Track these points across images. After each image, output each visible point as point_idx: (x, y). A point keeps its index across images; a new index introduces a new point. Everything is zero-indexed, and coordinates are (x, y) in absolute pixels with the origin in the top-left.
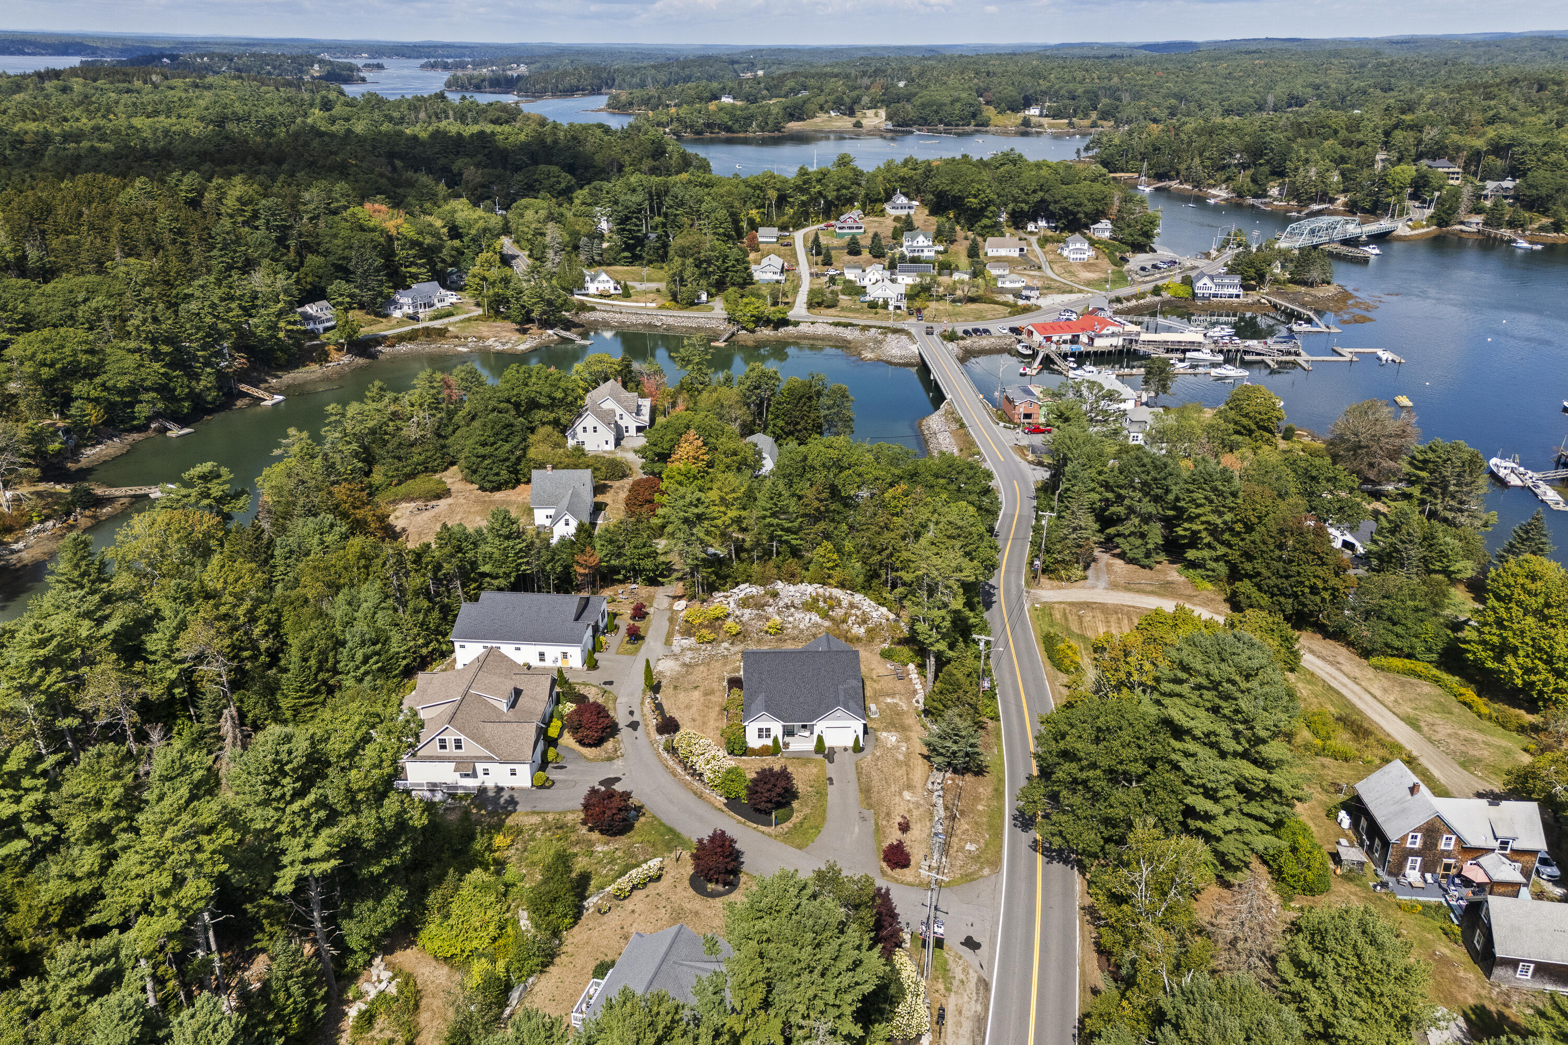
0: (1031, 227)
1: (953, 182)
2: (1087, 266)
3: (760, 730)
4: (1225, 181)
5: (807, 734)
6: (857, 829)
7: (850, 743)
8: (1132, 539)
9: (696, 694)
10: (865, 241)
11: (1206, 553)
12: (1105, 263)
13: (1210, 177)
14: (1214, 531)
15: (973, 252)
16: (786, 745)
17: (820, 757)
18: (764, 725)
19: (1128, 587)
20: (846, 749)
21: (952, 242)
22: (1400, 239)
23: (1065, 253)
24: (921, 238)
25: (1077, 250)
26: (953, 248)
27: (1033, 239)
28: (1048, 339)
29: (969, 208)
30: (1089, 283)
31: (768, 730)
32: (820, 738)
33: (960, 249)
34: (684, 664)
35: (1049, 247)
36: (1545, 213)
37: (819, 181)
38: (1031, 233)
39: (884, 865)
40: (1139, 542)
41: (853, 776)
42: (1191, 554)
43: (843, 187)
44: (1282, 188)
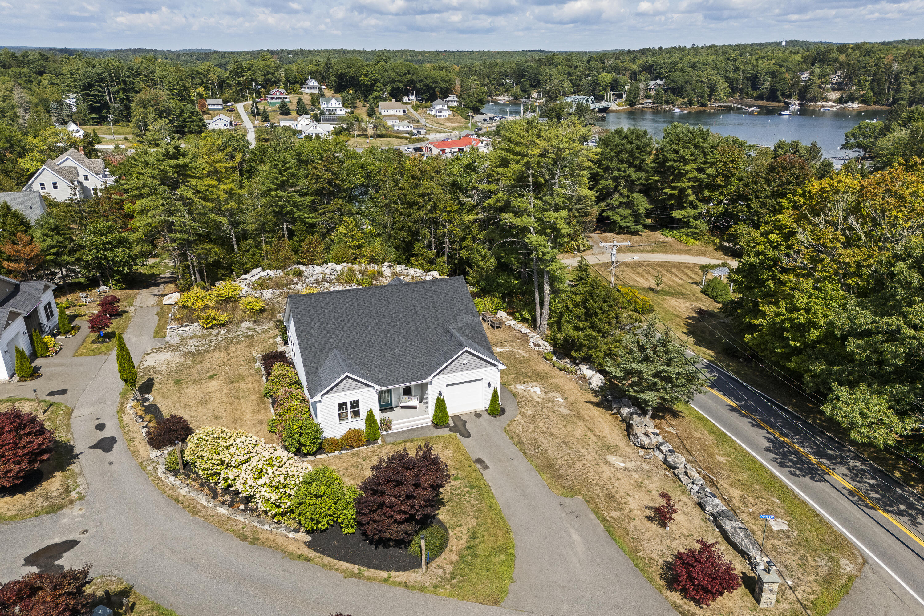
0: (405, 99)
1: (349, 67)
2: (448, 120)
3: (342, 406)
4: (506, 91)
5: (414, 402)
6: (576, 537)
7: (483, 404)
8: (620, 211)
10: (293, 106)
11: (692, 212)
12: (460, 118)
13: (496, 90)
14: (699, 186)
15: (371, 113)
16: (387, 424)
17: (445, 432)
18: (347, 397)
20: (478, 415)
21: (355, 107)
22: (613, 111)
23: (433, 113)
24: (333, 101)
25: (441, 110)
26: (356, 111)
27: (409, 107)
28: (443, 151)
29: (366, 85)
30: (454, 129)
31: (355, 404)
32: (440, 403)
33: (362, 111)
34: (189, 354)
35: (420, 111)
36: (681, 96)
37: (249, 70)
38: (406, 103)
39: (676, 597)
40: (628, 212)
41: (512, 450)
42: (677, 214)
43: (269, 73)
44: (539, 93)
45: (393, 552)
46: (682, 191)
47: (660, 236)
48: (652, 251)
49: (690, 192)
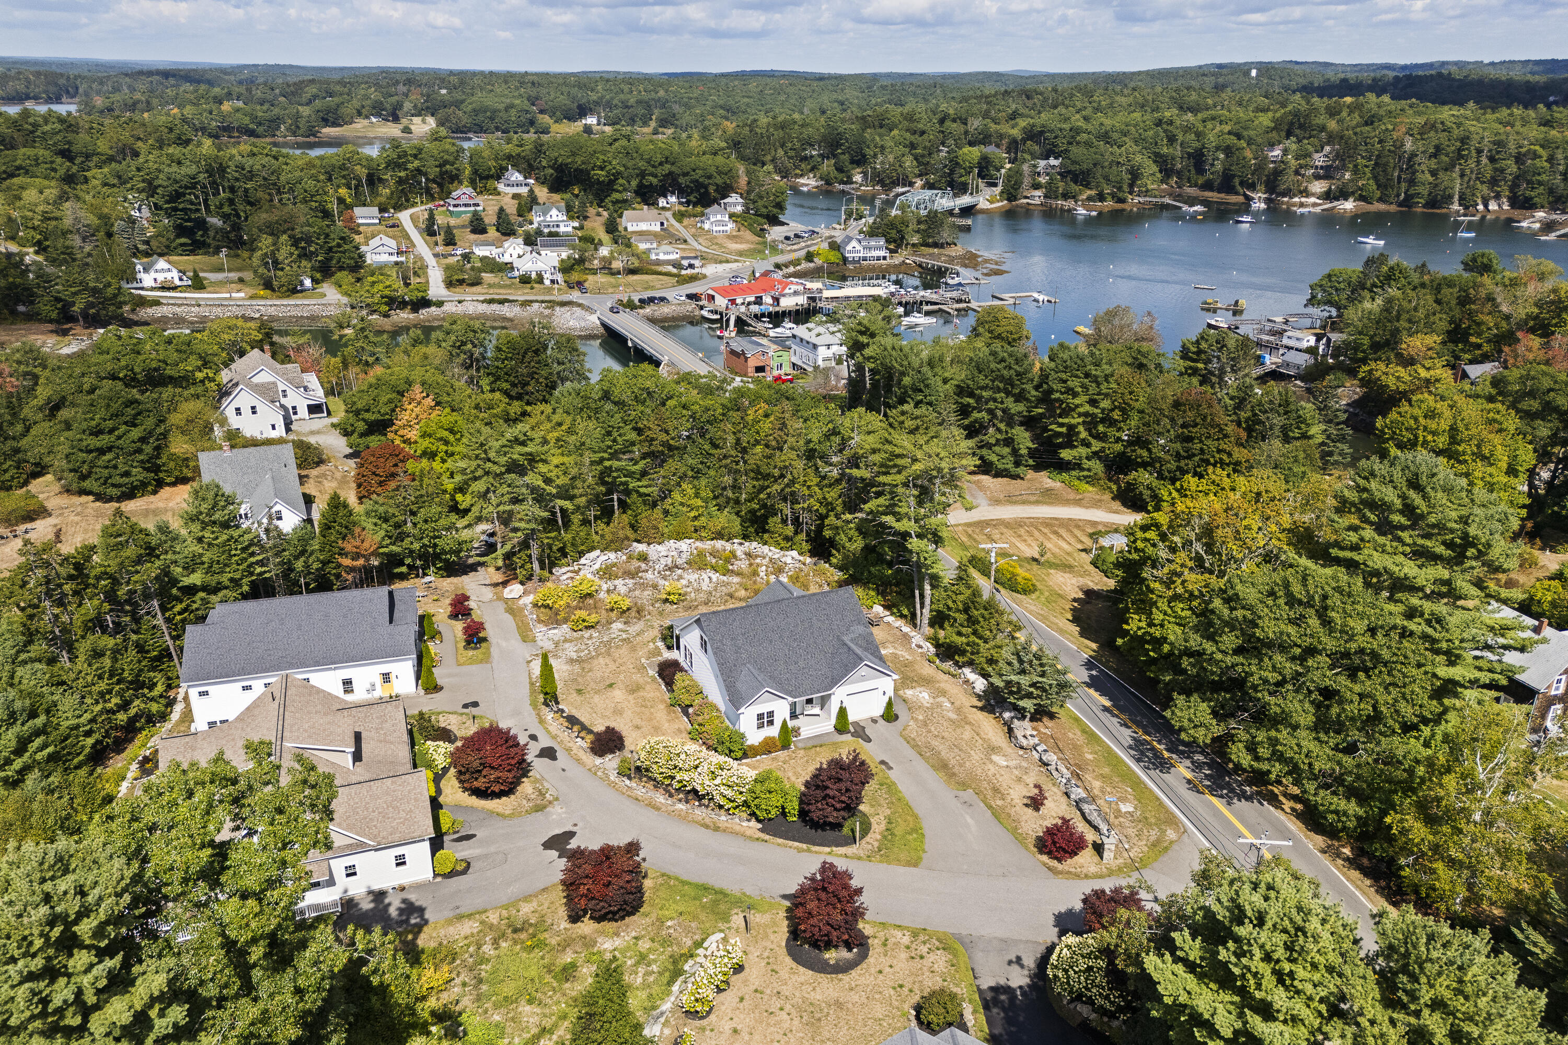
0: (662, 202)
1: (574, 154)
2: (731, 237)
3: (760, 717)
4: (812, 169)
5: (816, 710)
6: (969, 820)
7: (878, 710)
8: (997, 449)
9: (618, 694)
10: (490, 218)
11: (1083, 451)
12: (748, 235)
13: (796, 167)
14: (1091, 423)
15: (611, 227)
16: (796, 731)
17: (847, 737)
18: (764, 708)
19: (1010, 500)
20: (874, 721)
21: (586, 218)
22: (983, 211)
23: (707, 226)
24: (554, 212)
25: (718, 223)
26: (587, 224)
27: (669, 214)
28: (733, 302)
29: (599, 182)
30: (741, 253)
31: (771, 714)
32: (842, 712)
33: (596, 225)
34: (571, 661)
35: (686, 221)
36: (1087, 186)
37: (415, 156)
38: (663, 208)
39: (1045, 858)
40: (1006, 450)
41: (910, 753)
42: (1066, 454)
43: (446, 162)
44: (865, 174)
45: (830, 834)
46: (1071, 428)
47: (1045, 480)
48: (1037, 502)
49: (1081, 428)
